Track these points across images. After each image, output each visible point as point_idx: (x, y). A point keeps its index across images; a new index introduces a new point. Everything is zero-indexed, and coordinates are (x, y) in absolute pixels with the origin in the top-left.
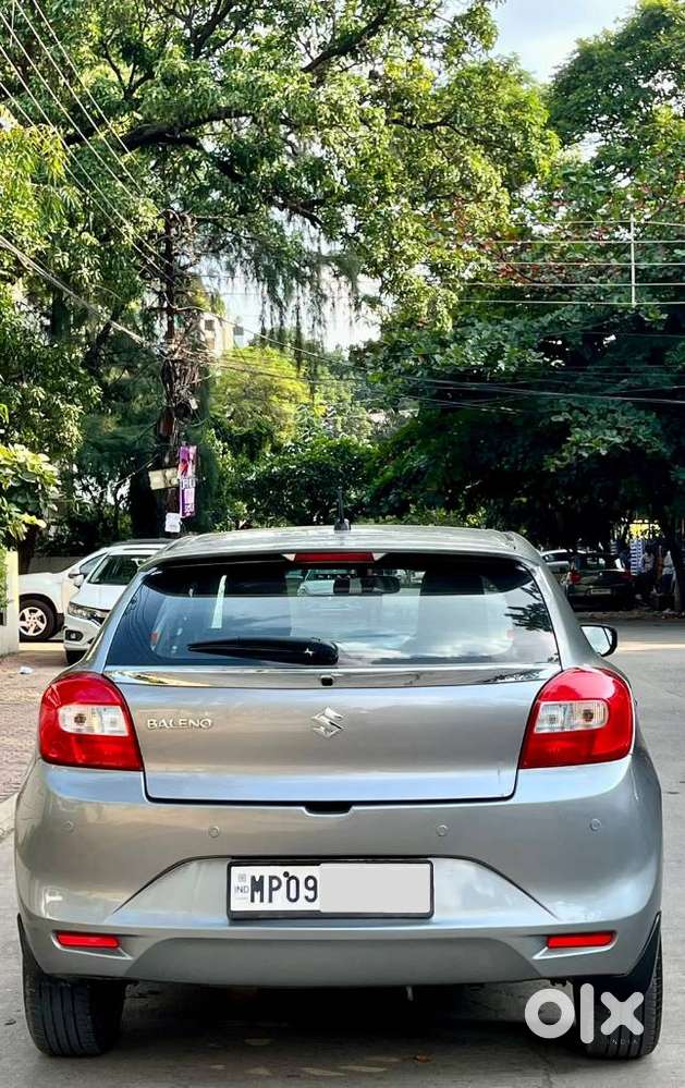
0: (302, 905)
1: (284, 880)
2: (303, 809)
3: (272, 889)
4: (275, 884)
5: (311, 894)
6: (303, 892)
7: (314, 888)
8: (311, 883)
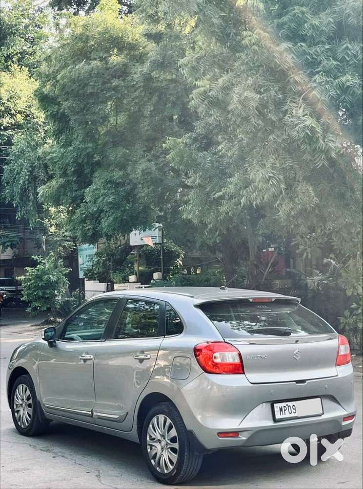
0: (293, 415)
1: (287, 407)
2: (295, 383)
3: (285, 410)
4: (285, 409)
5: (294, 411)
6: (293, 410)
7: (295, 409)
8: (294, 407)
